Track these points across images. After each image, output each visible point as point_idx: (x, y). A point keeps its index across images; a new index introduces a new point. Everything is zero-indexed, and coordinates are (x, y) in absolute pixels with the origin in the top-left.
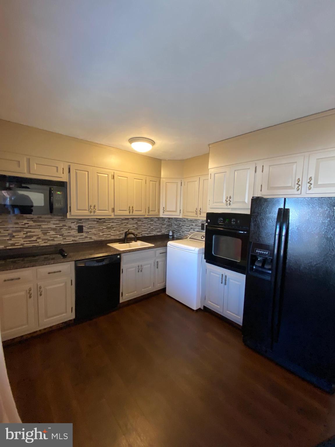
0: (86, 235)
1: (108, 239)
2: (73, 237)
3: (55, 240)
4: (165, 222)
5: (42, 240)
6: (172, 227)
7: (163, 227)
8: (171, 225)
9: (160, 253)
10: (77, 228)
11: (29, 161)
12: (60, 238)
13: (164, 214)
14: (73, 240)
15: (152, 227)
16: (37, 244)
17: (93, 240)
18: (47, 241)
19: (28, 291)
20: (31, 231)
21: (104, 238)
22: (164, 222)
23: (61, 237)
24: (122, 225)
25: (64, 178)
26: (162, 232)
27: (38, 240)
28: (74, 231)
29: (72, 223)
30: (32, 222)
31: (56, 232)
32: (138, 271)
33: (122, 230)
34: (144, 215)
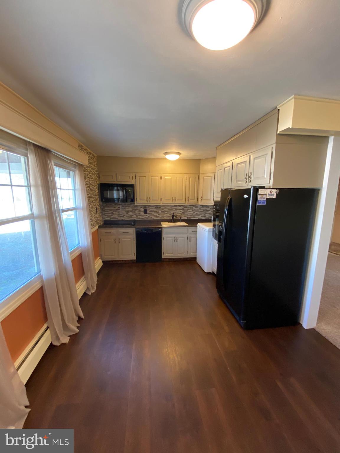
0: (149, 215)
1: (162, 219)
2: (142, 216)
3: (132, 217)
5: (126, 217)
10: (144, 211)
11: (117, 175)
13: (202, 202)
17: (153, 219)
19: (114, 240)
25: (133, 182)
28: (142, 213)
32: (175, 241)
33: (171, 214)
34: (185, 203)
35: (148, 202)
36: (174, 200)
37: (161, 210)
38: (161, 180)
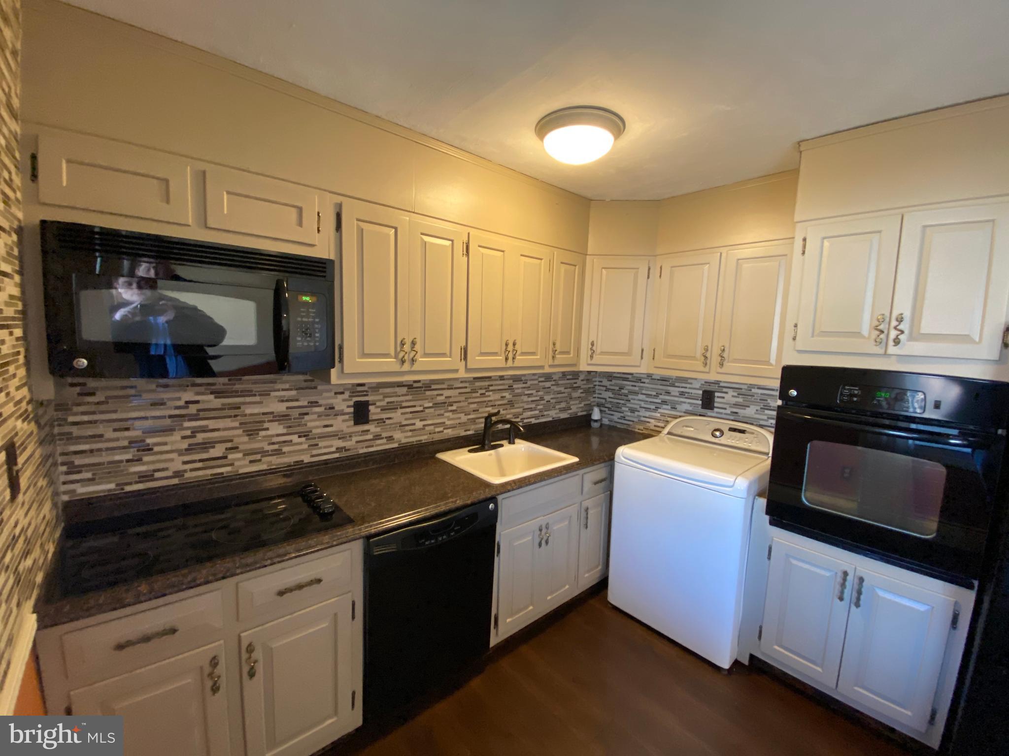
0: (378, 429)
1: (437, 437)
2: (339, 439)
3: (284, 453)
4: (579, 383)
5: (244, 455)
6: (594, 396)
7: (574, 395)
8: (591, 390)
9: (595, 483)
10: (352, 410)
11: (202, 178)
12: (301, 444)
13: (593, 362)
14: (339, 450)
16: (229, 469)
17: (396, 445)
18: (258, 457)
19: (207, 669)
20: (207, 426)
21: (426, 437)
22: (576, 383)
23: (303, 439)
24: (474, 395)
25: (321, 247)
26: (571, 409)
27: (230, 457)
28: (344, 421)
29: (336, 393)
30: (212, 397)
31: (290, 427)
32: (540, 545)
34: (542, 367)
35: (406, 367)
36: (510, 356)
38: (465, 258)
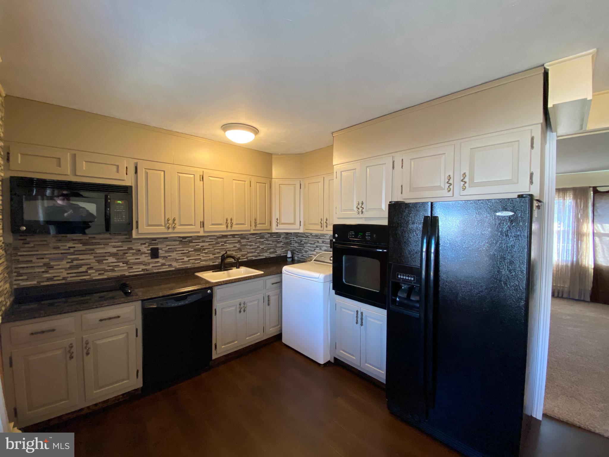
0: (164, 261)
1: (197, 265)
2: (143, 265)
3: (116, 271)
4: (281, 239)
5: (96, 271)
6: (291, 246)
7: (278, 245)
8: (289, 243)
9: (273, 284)
10: (150, 252)
11: (74, 157)
12: (123, 267)
13: (278, 228)
14: (143, 270)
15: (262, 247)
16: (88, 277)
17: (173, 269)
18: (103, 272)
19: (68, 349)
20: (78, 258)
21: (190, 265)
22: (279, 239)
23: (125, 265)
24: (218, 245)
25: (127, 181)
26: (277, 252)
27: (89, 272)
28: (146, 257)
29: (141, 244)
30: (81, 245)
31: (118, 259)
32: (240, 312)
33: (218, 253)
34: (249, 231)
35: (170, 230)
36: (229, 225)
37: (193, 247)
38: (202, 182)
